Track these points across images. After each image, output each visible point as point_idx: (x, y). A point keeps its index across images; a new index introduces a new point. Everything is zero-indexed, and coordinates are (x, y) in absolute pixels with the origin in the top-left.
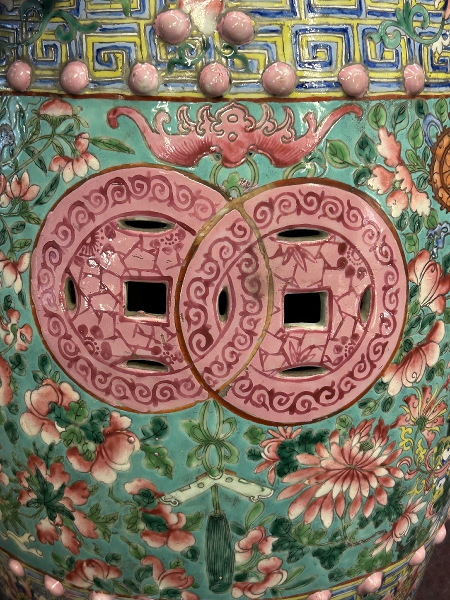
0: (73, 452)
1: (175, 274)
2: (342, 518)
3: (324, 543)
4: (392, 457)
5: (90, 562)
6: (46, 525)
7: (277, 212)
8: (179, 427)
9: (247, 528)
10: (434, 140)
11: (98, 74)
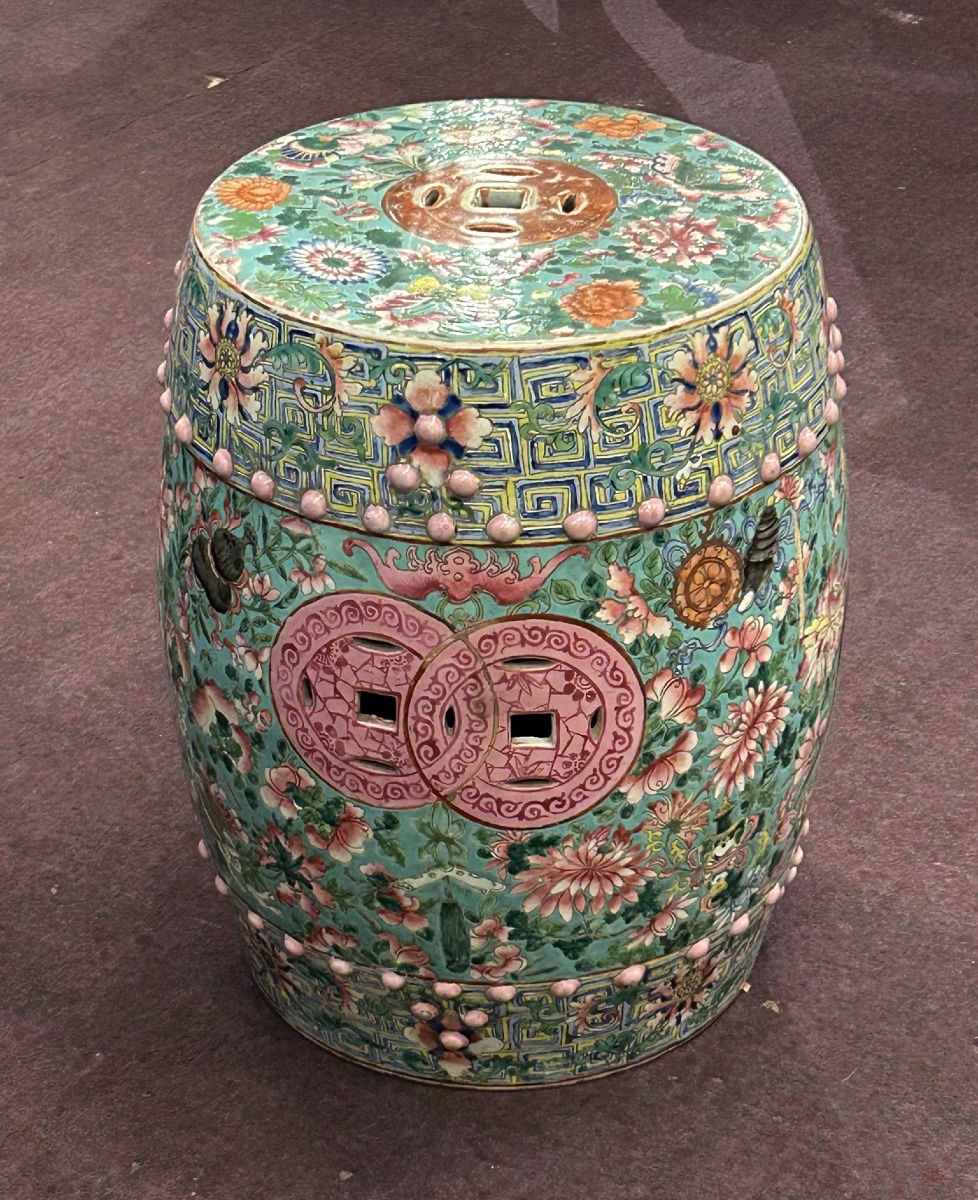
0: (311, 830)
1: (404, 691)
2: (583, 914)
3: (564, 935)
4: (638, 859)
5: (329, 930)
6: (285, 888)
7: (501, 645)
8: (409, 823)
9: (481, 917)
10: (678, 564)
11: (335, 507)
